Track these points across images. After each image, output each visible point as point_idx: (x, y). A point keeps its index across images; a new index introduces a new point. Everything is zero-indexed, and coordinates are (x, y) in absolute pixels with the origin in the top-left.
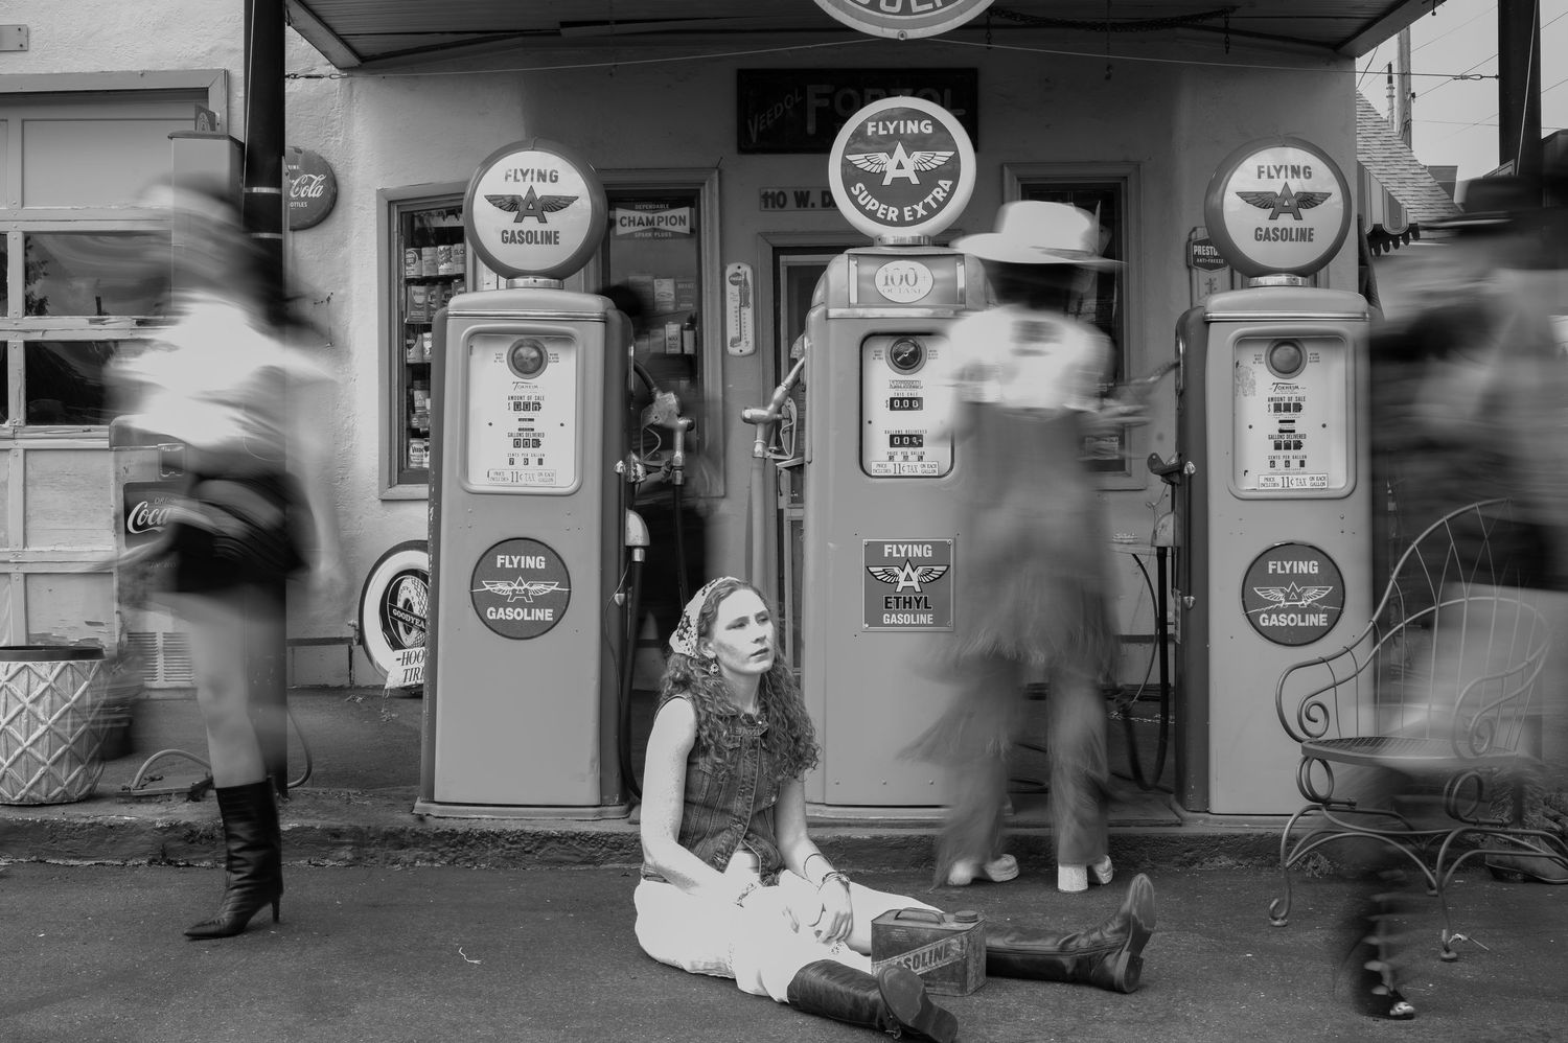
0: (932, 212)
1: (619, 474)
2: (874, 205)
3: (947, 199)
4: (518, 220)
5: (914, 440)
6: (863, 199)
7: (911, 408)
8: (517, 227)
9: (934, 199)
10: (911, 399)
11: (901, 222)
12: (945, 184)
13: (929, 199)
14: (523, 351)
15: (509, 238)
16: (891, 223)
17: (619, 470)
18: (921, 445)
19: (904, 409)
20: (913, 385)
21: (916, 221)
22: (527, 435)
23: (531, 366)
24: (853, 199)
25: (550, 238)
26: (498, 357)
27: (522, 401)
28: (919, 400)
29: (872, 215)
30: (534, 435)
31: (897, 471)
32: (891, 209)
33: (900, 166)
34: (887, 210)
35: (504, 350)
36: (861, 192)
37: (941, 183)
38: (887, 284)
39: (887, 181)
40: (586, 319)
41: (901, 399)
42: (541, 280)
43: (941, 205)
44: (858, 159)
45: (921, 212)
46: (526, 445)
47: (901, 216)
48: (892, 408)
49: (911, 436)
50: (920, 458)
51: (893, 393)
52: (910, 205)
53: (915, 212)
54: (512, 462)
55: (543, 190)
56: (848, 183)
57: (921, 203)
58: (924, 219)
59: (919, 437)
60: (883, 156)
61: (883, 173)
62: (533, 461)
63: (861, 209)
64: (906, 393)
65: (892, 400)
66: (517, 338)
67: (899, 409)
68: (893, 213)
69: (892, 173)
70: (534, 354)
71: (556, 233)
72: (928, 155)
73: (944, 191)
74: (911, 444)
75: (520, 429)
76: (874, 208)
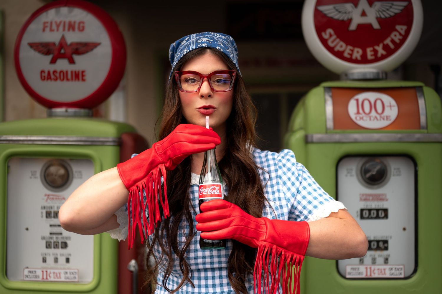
0: (389, 52)
1: (132, 272)
2: (341, 46)
3: (402, 41)
4: (53, 61)
5: (381, 244)
6: (333, 42)
7: (377, 217)
8: (52, 68)
9: (393, 41)
10: (378, 210)
11: (364, 60)
12: (401, 29)
13: (388, 41)
14: (53, 169)
15: (47, 76)
16: (356, 61)
17: (132, 269)
18: (386, 248)
19: (372, 218)
20: (380, 198)
21: (377, 59)
22: (57, 238)
23: (59, 181)
24: (324, 42)
25: (78, 76)
26: (33, 174)
27: (52, 211)
28: (386, 211)
29: (339, 55)
30: (63, 238)
31: (369, 274)
32: (356, 50)
33: (364, 14)
34: (352, 51)
35: (38, 168)
36: (331, 36)
37: (398, 27)
38: (358, 113)
39: (353, 27)
40: (103, 143)
41: (370, 210)
42: (71, 110)
43: (398, 46)
44: (328, 10)
45: (380, 51)
46: (56, 246)
47: (364, 56)
48: (362, 217)
49: (378, 242)
50: (386, 261)
51: (363, 205)
52: (373, 46)
53: (376, 52)
54: (44, 260)
55: (72, 38)
56: (320, 29)
57: (381, 45)
58: (383, 57)
59: (386, 242)
60: (349, 6)
61: (350, 21)
62: (62, 260)
63: (331, 50)
64: (374, 205)
65: (362, 210)
66: (49, 158)
67: (368, 218)
68: (358, 53)
69: (357, 20)
70: (62, 171)
71: (83, 72)
72: (387, 4)
73: (400, 34)
74: (378, 248)
75: (51, 234)
76: (341, 49)
